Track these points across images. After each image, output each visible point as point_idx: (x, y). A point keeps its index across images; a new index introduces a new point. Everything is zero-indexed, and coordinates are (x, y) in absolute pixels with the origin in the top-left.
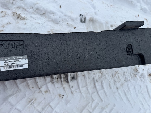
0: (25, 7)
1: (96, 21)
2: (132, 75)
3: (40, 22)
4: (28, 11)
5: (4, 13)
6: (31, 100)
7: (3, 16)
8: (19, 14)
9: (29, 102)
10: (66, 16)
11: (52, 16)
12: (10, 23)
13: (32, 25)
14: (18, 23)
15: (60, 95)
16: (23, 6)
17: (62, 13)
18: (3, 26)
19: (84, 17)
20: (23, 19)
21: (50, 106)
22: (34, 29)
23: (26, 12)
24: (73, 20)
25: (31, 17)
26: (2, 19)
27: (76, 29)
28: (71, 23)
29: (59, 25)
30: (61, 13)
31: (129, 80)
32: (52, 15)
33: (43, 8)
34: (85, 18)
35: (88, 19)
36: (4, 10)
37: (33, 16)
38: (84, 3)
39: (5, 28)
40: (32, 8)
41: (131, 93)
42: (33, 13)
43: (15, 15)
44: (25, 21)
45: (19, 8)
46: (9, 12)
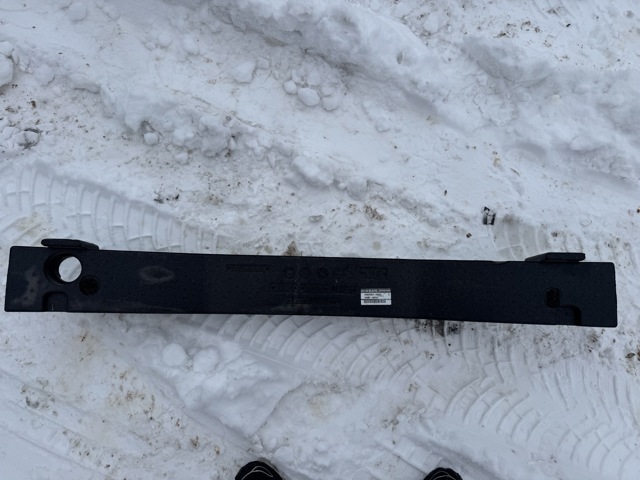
0: (385, 197)
1: (518, 222)
2: (583, 347)
3: (406, 224)
4: (388, 204)
5: (353, 208)
7: (351, 213)
8: (375, 210)
9: (381, 351)
10: (453, 211)
11: (427, 211)
12: (361, 226)
13: (394, 230)
14: (372, 225)
15: (427, 353)
16: (381, 194)
17: (448, 205)
18: (352, 230)
19: (491, 213)
20: (380, 218)
21: (410, 365)
22: (396, 237)
23: (385, 205)
24: (467, 220)
25: (392, 213)
26: (351, 217)
27: (471, 238)
28: (462, 225)
29: (439, 229)
30: (444, 206)
31: (573, 356)
32: (429, 209)
33: (414, 200)
34: (494, 215)
35: (499, 216)
36: (353, 202)
37: (396, 211)
38: (498, 180)
40: (395, 197)
41: (570, 382)
42: (396, 206)
43: (370, 212)
44: (383, 222)
45: (375, 197)
46: (360, 205)
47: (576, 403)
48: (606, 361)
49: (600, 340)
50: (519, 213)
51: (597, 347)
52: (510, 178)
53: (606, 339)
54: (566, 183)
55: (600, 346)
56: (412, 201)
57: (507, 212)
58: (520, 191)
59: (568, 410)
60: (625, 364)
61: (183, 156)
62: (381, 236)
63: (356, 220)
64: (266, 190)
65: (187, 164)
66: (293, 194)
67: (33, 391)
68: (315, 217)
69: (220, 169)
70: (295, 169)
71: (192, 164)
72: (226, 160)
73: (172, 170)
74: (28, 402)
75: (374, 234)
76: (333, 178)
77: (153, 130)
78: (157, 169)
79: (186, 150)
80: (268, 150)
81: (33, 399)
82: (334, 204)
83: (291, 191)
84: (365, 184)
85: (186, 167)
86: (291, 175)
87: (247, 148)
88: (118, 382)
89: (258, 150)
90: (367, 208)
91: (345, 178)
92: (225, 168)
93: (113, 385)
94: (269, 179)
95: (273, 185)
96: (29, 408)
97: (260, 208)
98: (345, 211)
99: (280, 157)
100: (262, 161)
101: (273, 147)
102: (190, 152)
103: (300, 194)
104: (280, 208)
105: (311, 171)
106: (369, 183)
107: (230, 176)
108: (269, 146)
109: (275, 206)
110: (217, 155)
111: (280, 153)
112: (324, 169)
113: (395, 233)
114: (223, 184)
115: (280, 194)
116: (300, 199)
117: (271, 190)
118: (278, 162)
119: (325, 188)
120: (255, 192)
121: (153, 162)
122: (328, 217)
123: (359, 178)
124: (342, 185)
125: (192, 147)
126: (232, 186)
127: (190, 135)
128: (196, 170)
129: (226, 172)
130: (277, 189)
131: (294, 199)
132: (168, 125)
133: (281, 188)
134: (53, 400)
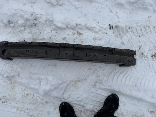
0: (82, 28)
1: (119, 27)
2: (140, 57)
3: (89, 34)
4: (83, 30)
5: (74, 33)
6: (89, 69)
7: (74, 35)
8: (80, 32)
10: (101, 27)
12: (77, 38)
13: (86, 37)
14: (80, 37)
15: (100, 67)
16: (81, 27)
17: (99, 26)
18: (75, 39)
19: (111, 26)
20: (82, 34)
21: (97, 71)
22: (87, 38)
23: (82, 30)
24: (105, 29)
25: (85, 32)
26: (74, 36)
27: (107, 34)
28: (104, 31)
29: (98, 34)
30: (98, 27)
31: (138, 59)
32: (94, 28)
34: (112, 26)
35: (114, 26)
36: (73, 31)
37: (86, 31)
39: (75, 40)
40: (85, 27)
42: (85, 30)
43: (78, 33)
44: (83, 35)
45: (79, 28)
46: (75, 32)
47: (140, 71)
48: (146, 59)
49: (144, 54)
50: (119, 24)
51: (144, 56)
52: (115, 15)
53: (146, 53)
54: (130, 13)
55: (144, 55)
56: (89, 27)
57: (116, 24)
58: (118, 18)
59: (138, 73)
60: (151, 58)
61: (23, 28)
62: (83, 39)
63: (75, 36)
64: (48, 33)
65: (25, 30)
66: (56, 33)
67: (3, 99)
68: (64, 38)
69: (34, 30)
70: (54, 25)
71: (26, 30)
72: (35, 27)
73: (21, 33)
74: (2, 102)
75: (81, 39)
76: (66, 25)
77: (12, 23)
78: (17, 34)
79: (23, 26)
80: (46, 21)
81: (3, 101)
82: (68, 33)
83: (55, 32)
84: (76, 25)
85: (24, 31)
86: (54, 27)
87: (40, 22)
88: (23, 92)
89: (43, 22)
90: (78, 32)
91: (69, 25)
92: (35, 29)
93: (22, 93)
94: (48, 30)
95: (50, 31)
96: (3, 103)
97: (48, 38)
98: (72, 34)
99: (50, 23)
100: (45, 25)
101: (47, 20)
102: (24, 27)
103: (58, 32)
104: (53, 37)
105: (59, 25)
106: (77, 25)
107: (37, 31)
108: (46, 20)
109: (52, 37)
110: (32, 26)
111: (49, 21)
112: (62, 23)
113: (87, 37)
114: (36, 34)
115: (52, 33)
116: (58, 33)
117: (50, 33)
118: (50, 24)
119: (65, 29)
120: (45, 34)
121: (15, 32)
122: (67, 37)
123: (73, 24)
124: (69, 27)
125: (24, 25)
126: (38, 34)
127: (23, 22)
128: (27, 32)
129: (36, 30)
130: (51, 32)
131: (57, 34)
132: (16, 20)
133: (52, 31)
134: (8, 100)
